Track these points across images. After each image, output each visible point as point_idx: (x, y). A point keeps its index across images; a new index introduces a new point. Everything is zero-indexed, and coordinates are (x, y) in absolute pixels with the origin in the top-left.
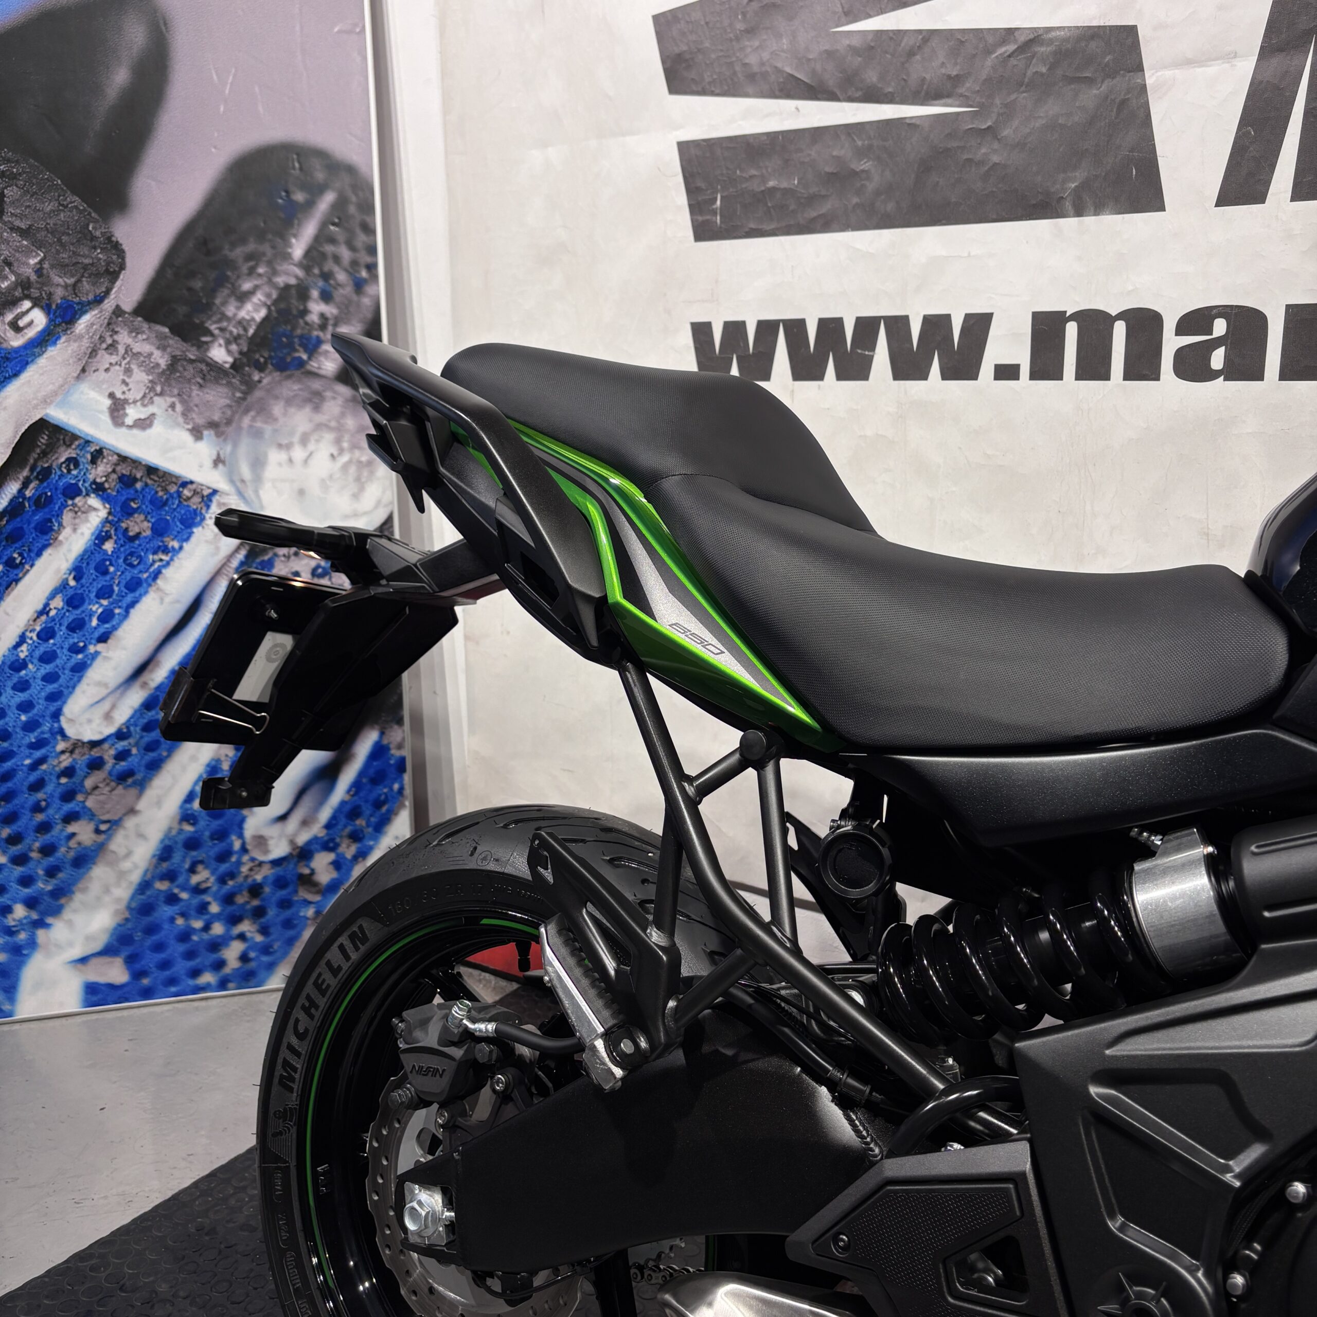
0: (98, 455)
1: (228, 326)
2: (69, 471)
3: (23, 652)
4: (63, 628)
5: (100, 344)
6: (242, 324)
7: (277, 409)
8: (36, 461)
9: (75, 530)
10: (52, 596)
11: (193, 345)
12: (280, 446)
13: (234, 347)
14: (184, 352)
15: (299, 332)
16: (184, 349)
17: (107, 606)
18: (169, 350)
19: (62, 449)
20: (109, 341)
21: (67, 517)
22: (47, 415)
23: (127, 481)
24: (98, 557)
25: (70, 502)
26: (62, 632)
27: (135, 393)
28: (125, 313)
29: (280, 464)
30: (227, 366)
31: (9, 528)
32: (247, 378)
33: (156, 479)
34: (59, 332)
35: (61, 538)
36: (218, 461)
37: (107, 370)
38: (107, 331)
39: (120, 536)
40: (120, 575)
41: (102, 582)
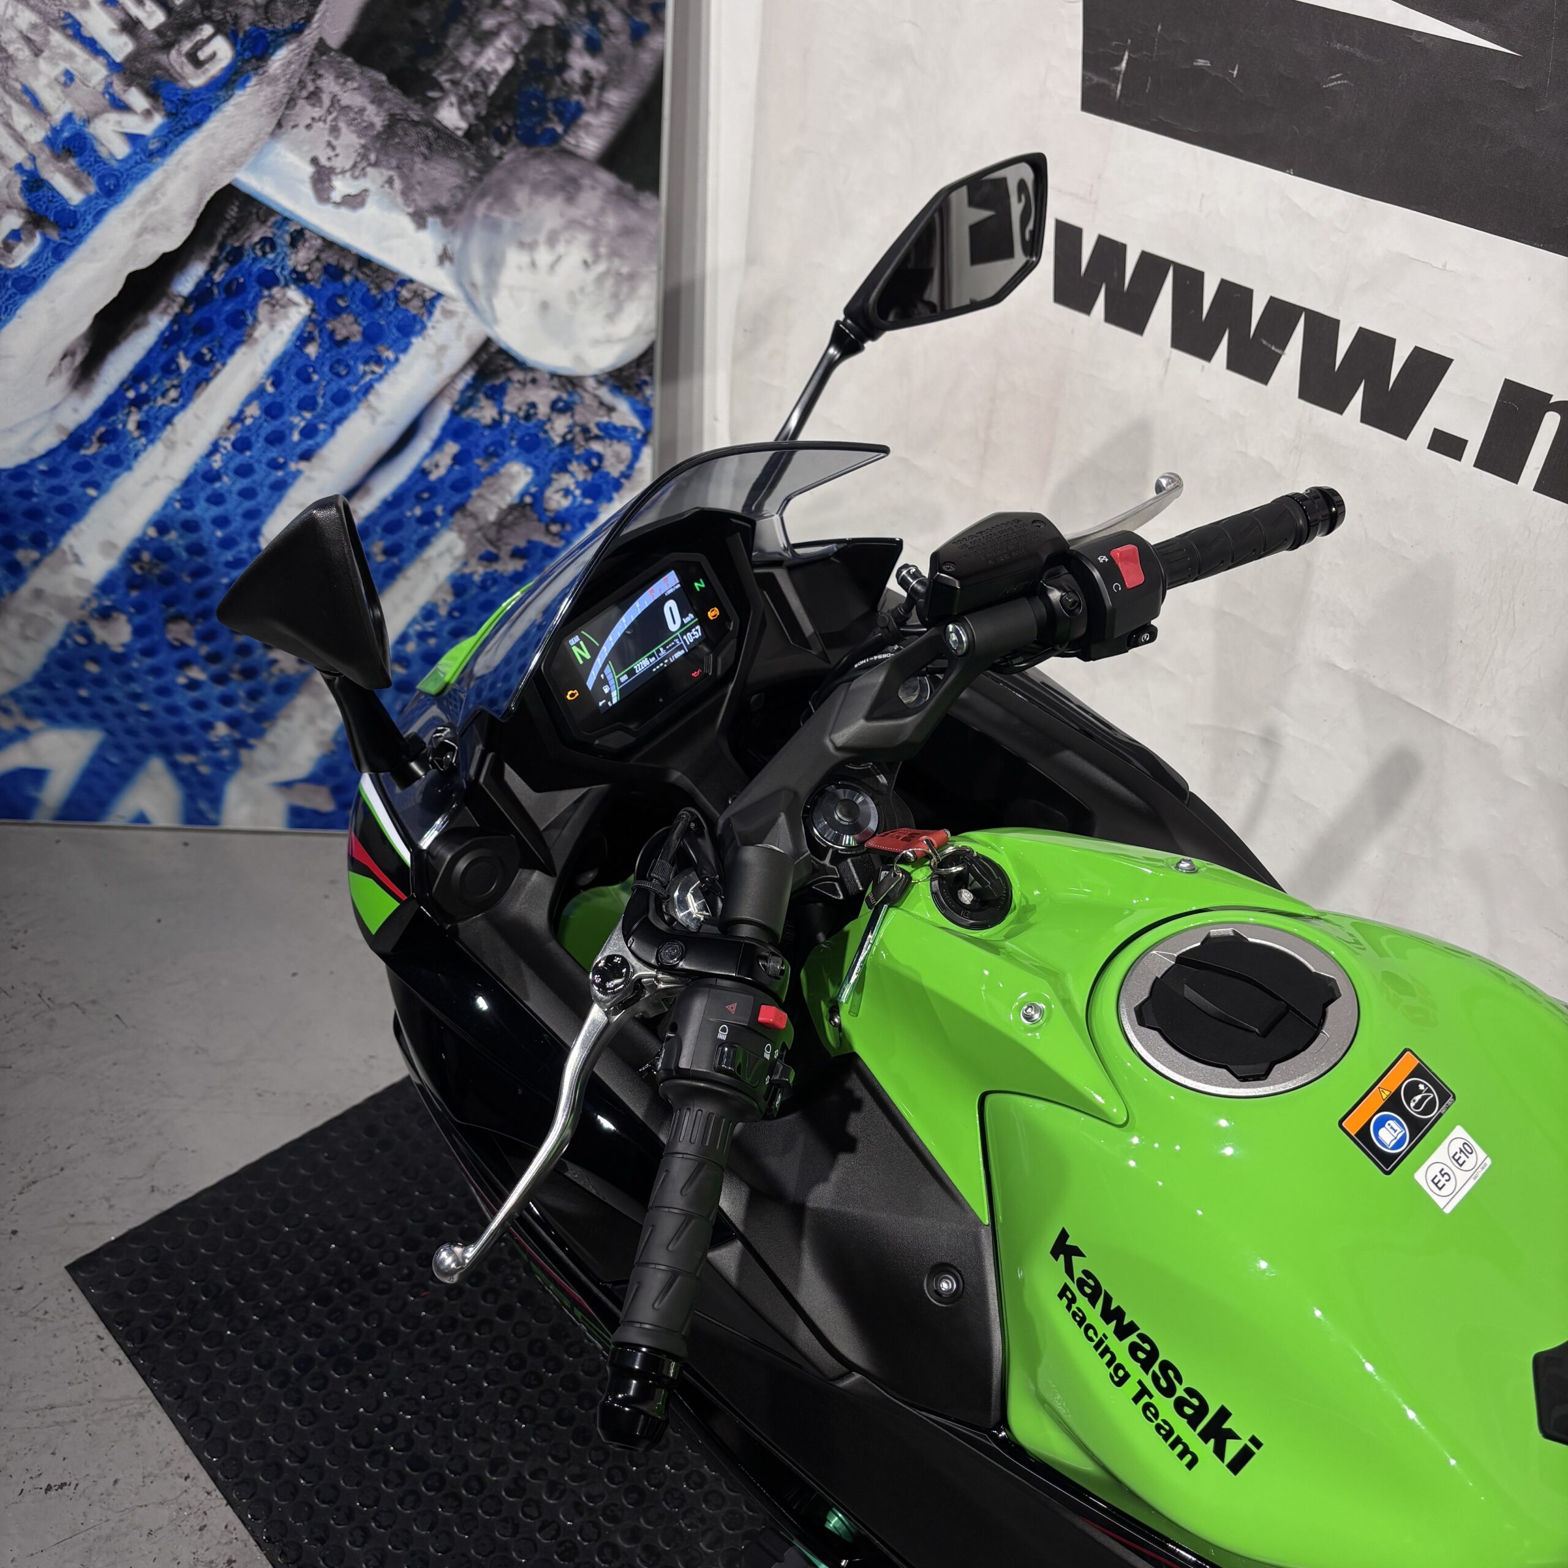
0: (299, 236)
1: (462, 78)
2: (264, 254)
3: (217, 462)
4: (261, 440)
5: (300, 90)
6: (482, 77)
7: (521, 196)
8: (225, 237)
9: (272, 327)
10: (247, 402)
11: (416, 102)
12: (522, 245)
13: (469, 108)
14: (405, 110)
15: (554, 94)
16: (405, 106)
17: (309, 420)
18: (386, 106)
19: (256, 225)
20: (311, 87)
21: (263, 310)
22: (236, 180)
23: (334, 273)
24: (299, 362)
25: (266, 293)
26: (259, 444)
27: (343, 162)
28: (329, 49)
29: (520, 268)
30: (460, 133)
31: (196, 318)
32: (484, 152)
33: (368, 272)
34: (248, 71)
35: (257, 334)
36: (444, 257)
37: (309, 127)
38: (308, 73)
39: (326, 339)
40: (325, 386)
41: (304, 391)
